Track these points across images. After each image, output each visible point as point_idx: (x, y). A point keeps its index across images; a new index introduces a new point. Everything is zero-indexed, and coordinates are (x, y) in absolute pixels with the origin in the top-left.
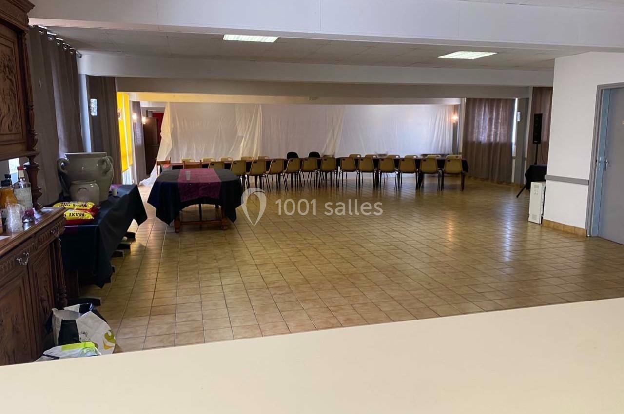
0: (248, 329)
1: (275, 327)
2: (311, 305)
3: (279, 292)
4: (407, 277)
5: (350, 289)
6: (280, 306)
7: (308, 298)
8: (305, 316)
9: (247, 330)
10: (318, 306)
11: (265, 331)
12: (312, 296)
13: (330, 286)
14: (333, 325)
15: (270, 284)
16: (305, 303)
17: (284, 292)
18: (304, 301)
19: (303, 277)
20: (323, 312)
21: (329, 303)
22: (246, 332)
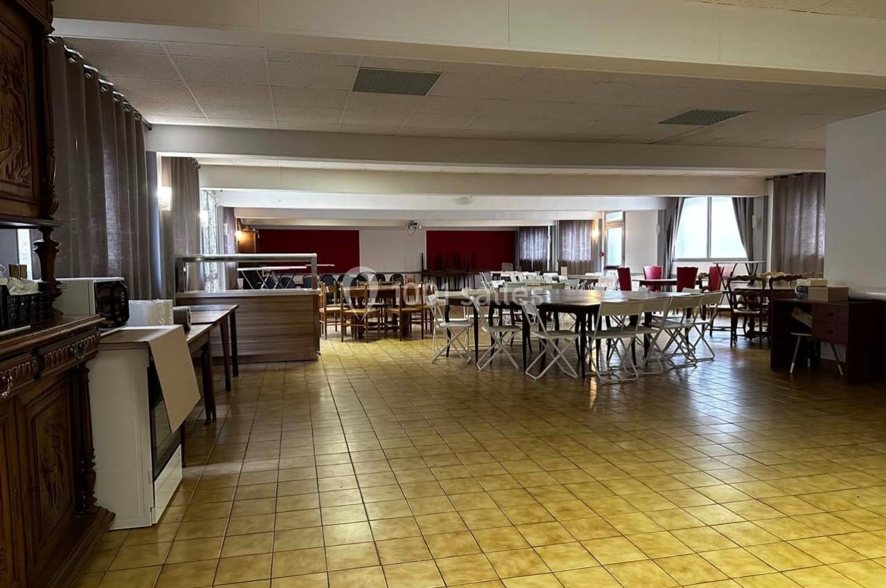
0: (396, 524)
1: (442, 520)
2: (495, 485)
3: (441, 464)
4: (642, 442)
5: (555, 460)
6: (447, 486)
7: (489, 473)
8: (489, 504)
9: (396, 526)
10: (507, 487)
11: (425, 527)
12: (495, 469)
13: (521, 455)
14: (540, 518)
15: (424, 450)
16: (485, 480)
17: (447, 463)
18: (484, 476)
19: (474, 440)
20: (518, 496)
21: (525, 481)
22: (393, 530)
